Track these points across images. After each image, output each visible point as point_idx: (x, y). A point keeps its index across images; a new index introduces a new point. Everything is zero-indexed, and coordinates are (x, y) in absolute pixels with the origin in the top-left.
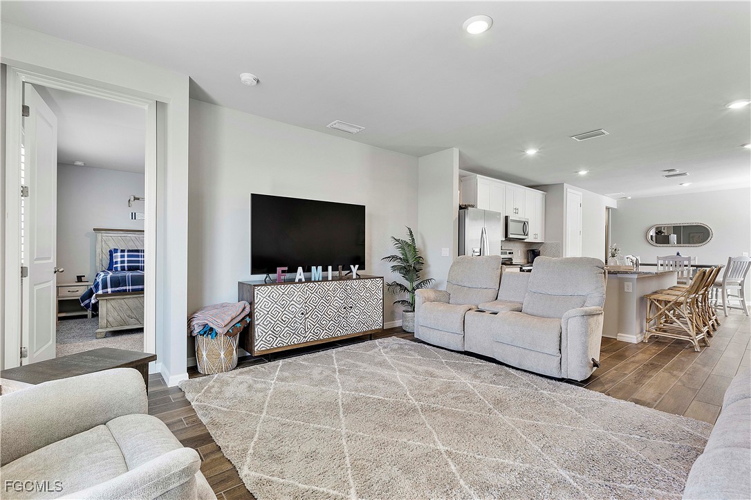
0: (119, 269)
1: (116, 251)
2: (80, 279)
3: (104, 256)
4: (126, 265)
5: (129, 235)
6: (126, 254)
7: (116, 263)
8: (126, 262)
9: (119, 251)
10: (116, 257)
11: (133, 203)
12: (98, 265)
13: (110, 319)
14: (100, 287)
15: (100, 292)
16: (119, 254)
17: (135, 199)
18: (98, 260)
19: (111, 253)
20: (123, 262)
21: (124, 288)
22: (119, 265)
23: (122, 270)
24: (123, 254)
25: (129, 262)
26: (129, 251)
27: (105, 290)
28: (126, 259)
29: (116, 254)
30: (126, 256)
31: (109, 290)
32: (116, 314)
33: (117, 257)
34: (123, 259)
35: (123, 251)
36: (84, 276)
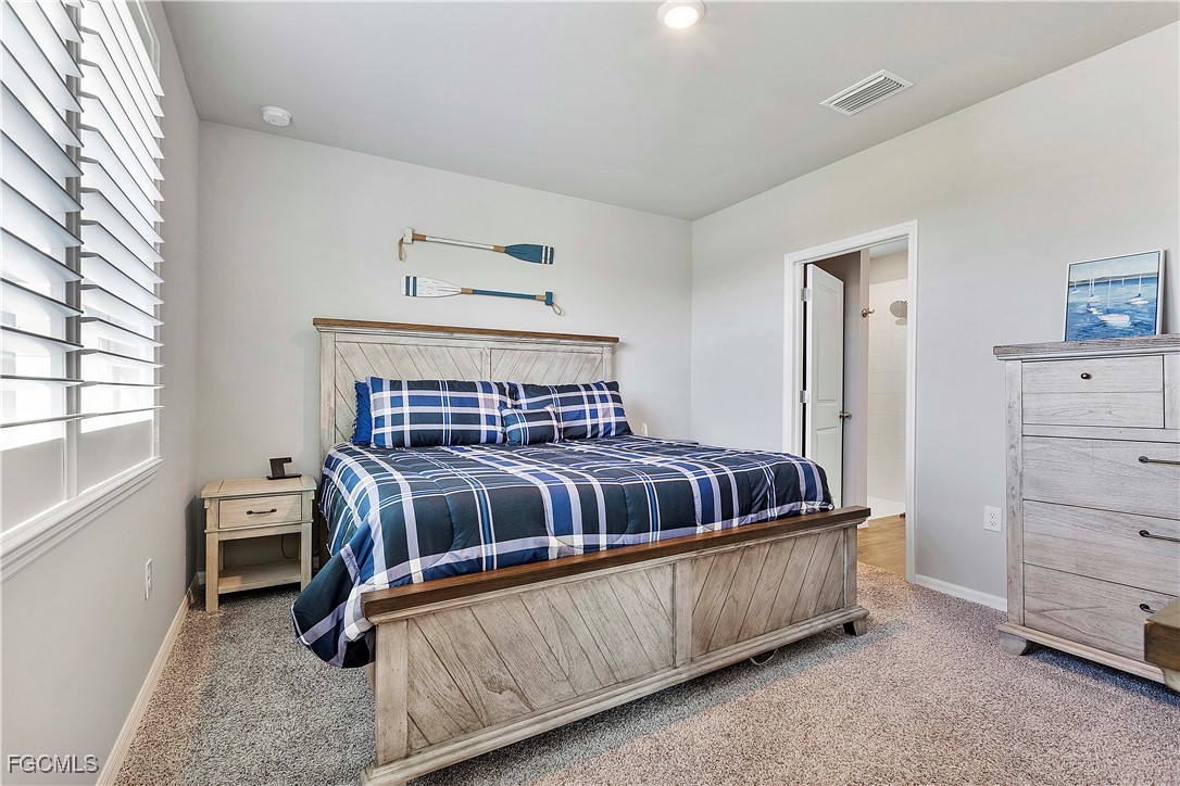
0: (389, 443)
1: (377, 384)
2: (278, 468)
3: (340, 401)
4: (407, 427)
5: (403, 340)
6: (405, 393)
7: (380, 421)
8: (407, 419)
9: (386, 385)
10: (380, 402)
11: (412, 250)
12: (325, 425)
13: (423, 709)
14: (379, 554)
15: (380, 580)
16: (387, 394)
17: (417, 238)
18: (325, 412)
19: (362, 393)
20: (397, 419)
21: (469, 553)
22: (388, 429)
23: (395, 445)
24: (396, 393)
25: (415, 418)
26: (413, 385)
27: (399, 570)
28: (406, 410)
29: (377, 395)
30: (406, 401)
31: (416, 566)
32: (444, 679)
33: (382, 405)
34: (397, 410)
35: (396, 385)
36: (289, 460)
